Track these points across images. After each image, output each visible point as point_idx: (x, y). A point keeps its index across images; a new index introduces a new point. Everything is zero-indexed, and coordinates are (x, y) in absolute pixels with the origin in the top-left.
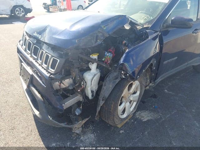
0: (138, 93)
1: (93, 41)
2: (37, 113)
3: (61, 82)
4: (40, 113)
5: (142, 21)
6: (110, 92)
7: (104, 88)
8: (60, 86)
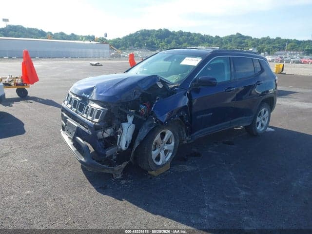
0: (173, 144)
1: (132, 96)
2: (83, 159)
3: (104, 131)
4: (85, 159)
5: (174, 81)
6: (145, 136)
7: (140, 133)
8: (103, 135)
